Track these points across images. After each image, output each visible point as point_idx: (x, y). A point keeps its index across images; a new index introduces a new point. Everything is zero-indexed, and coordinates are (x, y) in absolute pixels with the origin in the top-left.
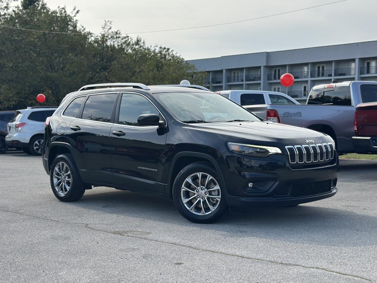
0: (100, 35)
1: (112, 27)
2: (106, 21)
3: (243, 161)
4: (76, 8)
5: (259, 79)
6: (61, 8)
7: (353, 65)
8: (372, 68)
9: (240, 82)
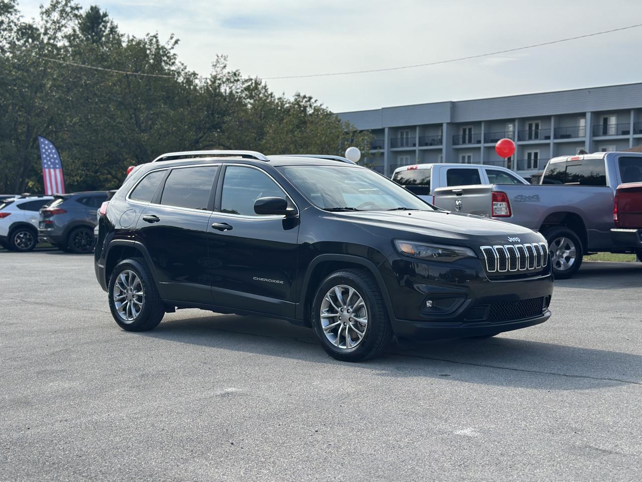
0: (210, 77)
1: (227, 65)
2: (218, 56)
3: (416, 267)
4: (173, 36)
5: (441, 142)
6: (151, 36)
7: (582, 122)
8: (611, 126)
9: (410, 146)
